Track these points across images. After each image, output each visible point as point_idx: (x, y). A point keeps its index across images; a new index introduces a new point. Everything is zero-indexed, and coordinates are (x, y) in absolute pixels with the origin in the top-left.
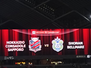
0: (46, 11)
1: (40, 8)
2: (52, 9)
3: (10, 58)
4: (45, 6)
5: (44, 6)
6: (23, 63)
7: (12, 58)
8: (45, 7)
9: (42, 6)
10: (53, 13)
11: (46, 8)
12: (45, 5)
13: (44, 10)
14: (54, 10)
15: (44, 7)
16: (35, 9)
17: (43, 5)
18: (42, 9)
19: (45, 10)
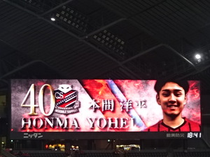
0: (107, 44)
1: (95, 37)
2: (119, 41)
3: (36, 136)
4: (106, 34)
5: (103, 34)
6: (60, 145)
7: (38, 135)
8: (107, 36)
9: (100, 34)
10: (121, 48)
11: (108, 39)
12: (105, 31)
13: (103, 41)
14: (123, 43)
15: (104, 37)
16: (86, 39)
17: (102, 32)
18: (99, 39)
19: (106, 41)
